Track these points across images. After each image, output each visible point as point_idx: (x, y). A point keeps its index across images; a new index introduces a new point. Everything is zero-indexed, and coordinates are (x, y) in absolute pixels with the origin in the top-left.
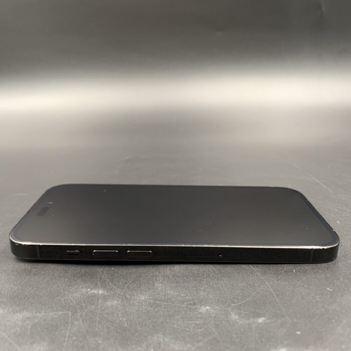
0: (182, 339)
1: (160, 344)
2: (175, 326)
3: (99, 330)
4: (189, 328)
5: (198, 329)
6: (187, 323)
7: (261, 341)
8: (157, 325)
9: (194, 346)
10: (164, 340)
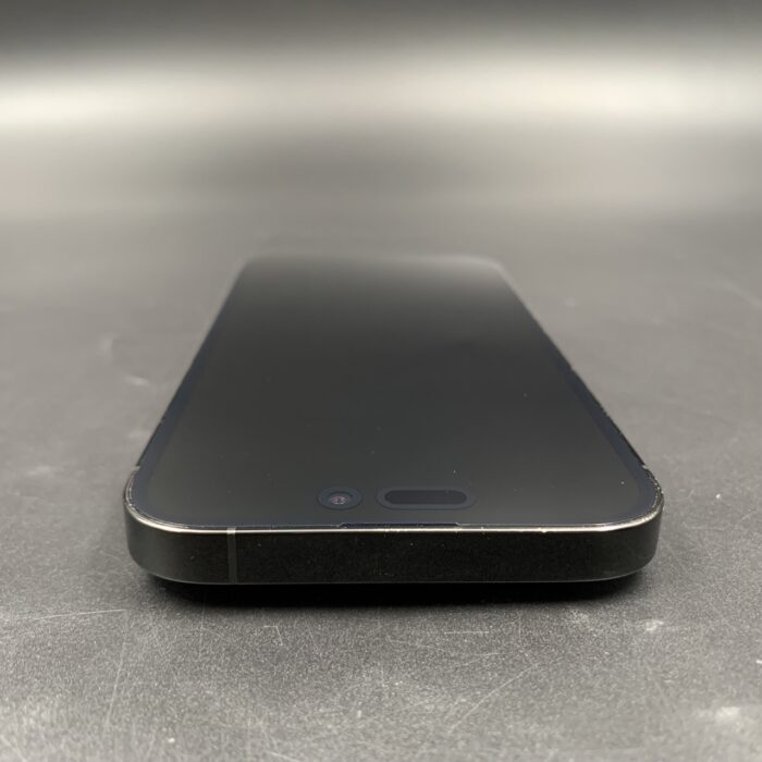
0: (440, 681)
1: (380, 695)
2: (418, 644)
3: (208, 659)
4: (457, 648)
5: (483, 650)
6: (449, 636)
7: (664, 686)
8: (368, 642)
9: (475, 699)
10: (392, 685)
